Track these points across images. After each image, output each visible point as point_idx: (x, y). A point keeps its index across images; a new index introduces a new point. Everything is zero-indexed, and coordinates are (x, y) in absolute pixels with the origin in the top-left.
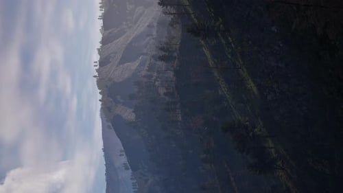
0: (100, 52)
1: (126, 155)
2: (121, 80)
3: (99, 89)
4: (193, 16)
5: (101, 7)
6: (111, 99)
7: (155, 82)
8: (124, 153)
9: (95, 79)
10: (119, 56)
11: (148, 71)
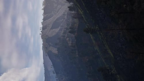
0: (43, 23)
1: (54, 67)
2: (51, 36)
3: (42, 39)
4: (84, 19)
5: (43, 5)
6: (47, 44)
7: (66, 39)
8: (53, 67)
9: (41, 35)
10: (51, 26)
11: (63, 34)
